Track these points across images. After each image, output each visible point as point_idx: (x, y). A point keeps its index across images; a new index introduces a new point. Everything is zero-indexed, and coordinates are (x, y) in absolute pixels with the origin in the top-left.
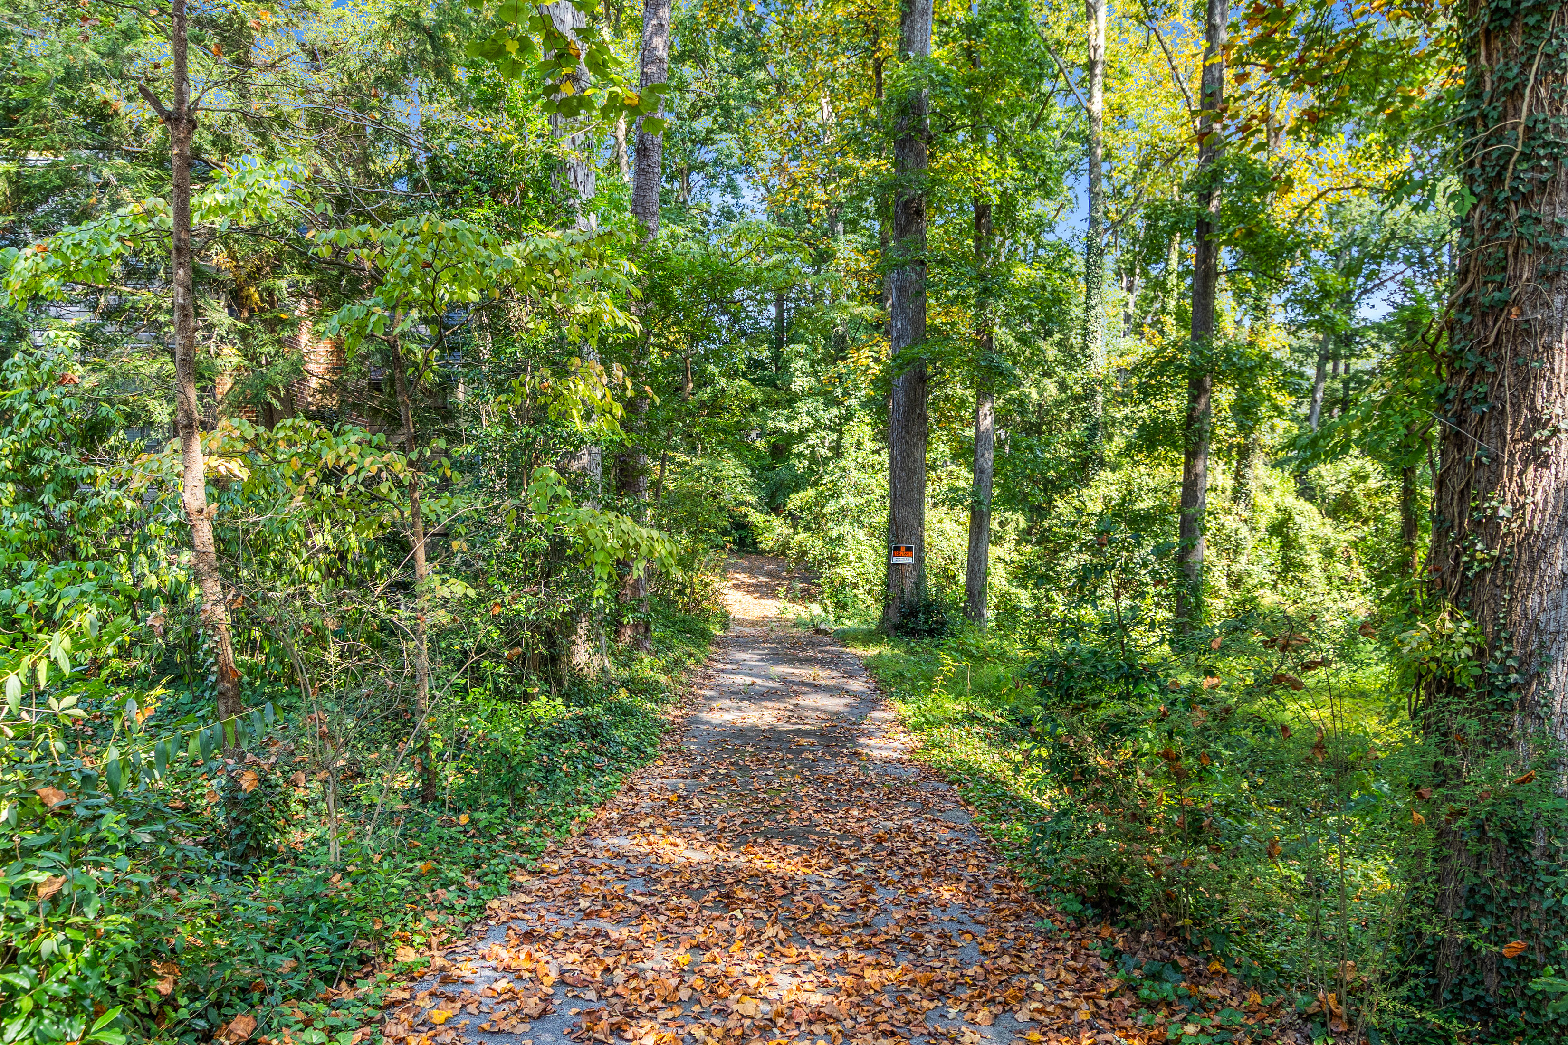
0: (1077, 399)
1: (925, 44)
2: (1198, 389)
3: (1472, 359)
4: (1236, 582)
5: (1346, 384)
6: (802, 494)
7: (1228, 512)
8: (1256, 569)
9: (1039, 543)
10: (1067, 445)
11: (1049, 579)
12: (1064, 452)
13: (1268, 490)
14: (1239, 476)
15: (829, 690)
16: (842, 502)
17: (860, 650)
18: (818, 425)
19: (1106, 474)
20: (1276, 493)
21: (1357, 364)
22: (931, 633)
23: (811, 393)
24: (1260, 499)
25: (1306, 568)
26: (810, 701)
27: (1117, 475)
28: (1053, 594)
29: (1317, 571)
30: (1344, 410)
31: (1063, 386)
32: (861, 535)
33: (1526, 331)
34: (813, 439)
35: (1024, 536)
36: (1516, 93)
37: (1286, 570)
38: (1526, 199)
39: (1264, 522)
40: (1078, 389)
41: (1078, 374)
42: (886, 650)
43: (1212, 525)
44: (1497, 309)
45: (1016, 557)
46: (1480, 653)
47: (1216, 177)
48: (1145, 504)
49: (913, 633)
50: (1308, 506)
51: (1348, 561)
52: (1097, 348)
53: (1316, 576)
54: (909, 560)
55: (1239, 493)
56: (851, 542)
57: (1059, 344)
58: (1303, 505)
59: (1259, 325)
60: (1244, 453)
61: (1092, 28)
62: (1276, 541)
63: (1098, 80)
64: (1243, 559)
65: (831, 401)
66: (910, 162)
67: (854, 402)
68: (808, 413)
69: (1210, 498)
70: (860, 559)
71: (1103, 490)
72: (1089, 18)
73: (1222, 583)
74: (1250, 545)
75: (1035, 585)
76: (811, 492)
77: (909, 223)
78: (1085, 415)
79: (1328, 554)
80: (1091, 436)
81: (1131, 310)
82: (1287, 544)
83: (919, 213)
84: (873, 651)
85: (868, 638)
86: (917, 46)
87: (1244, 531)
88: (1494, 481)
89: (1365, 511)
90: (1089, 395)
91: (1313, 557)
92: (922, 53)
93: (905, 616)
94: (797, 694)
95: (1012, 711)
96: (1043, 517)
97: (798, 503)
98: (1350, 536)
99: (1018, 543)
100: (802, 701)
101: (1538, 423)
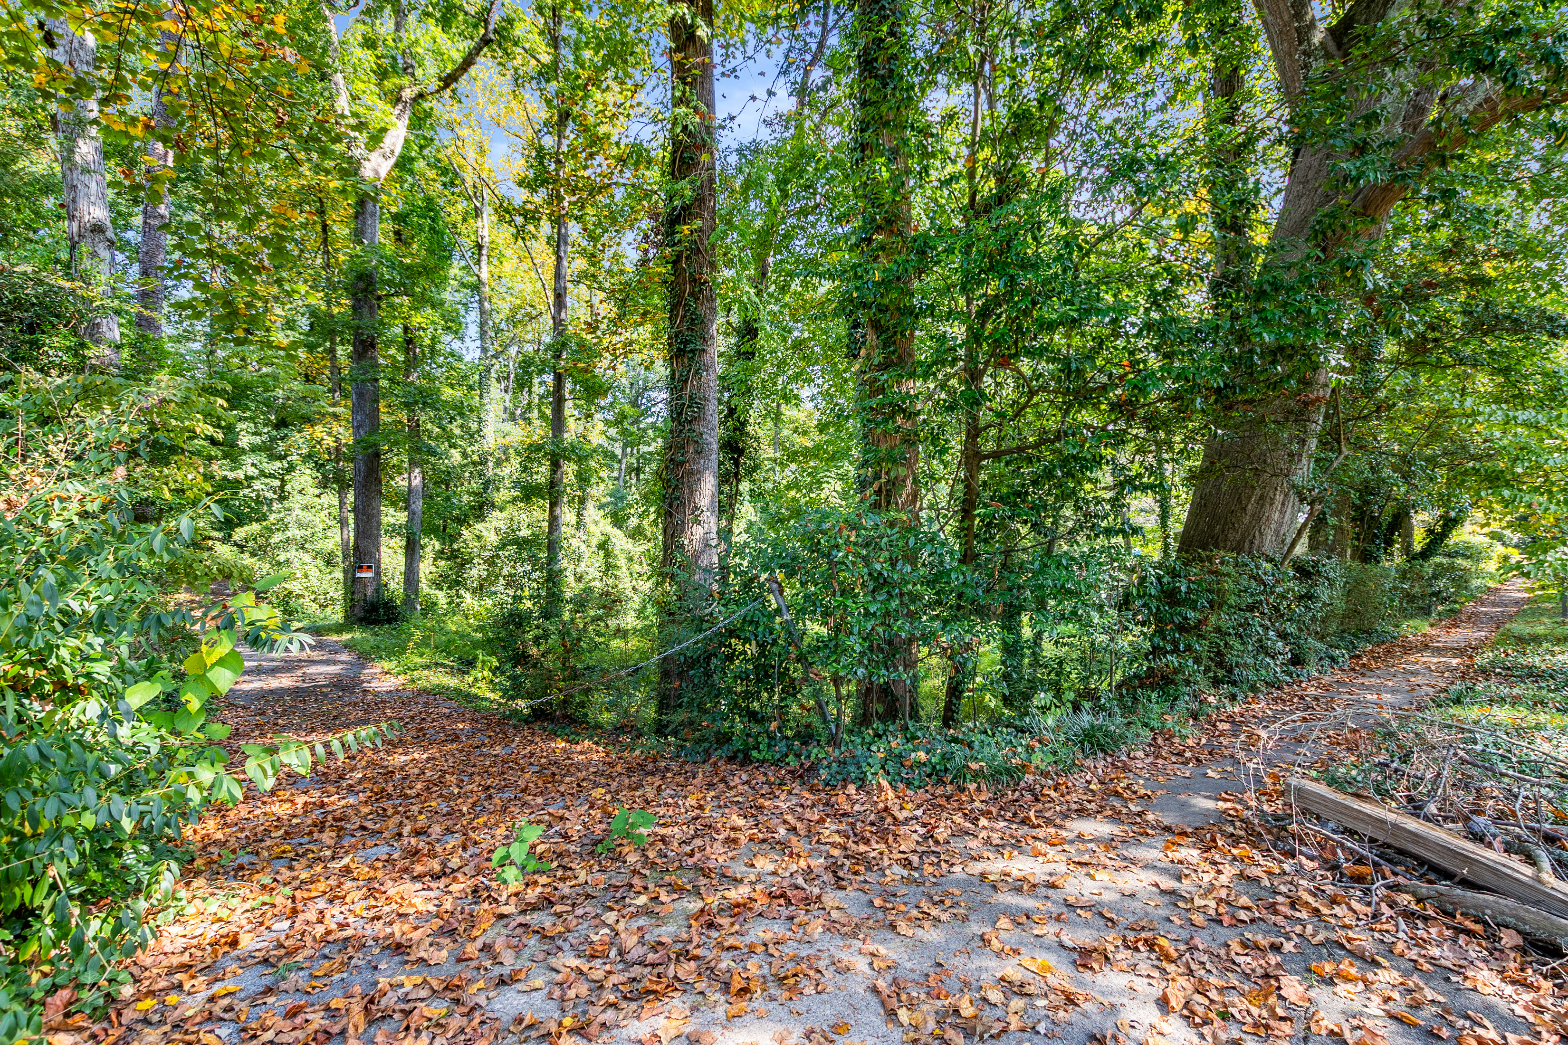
0: (474, 463)
1: (374, 235)
2: (556, 466)
3: (674, 482)
4: (579, 579)
5: (638, 460)
6: (246, 528)
7: (573, 536)
8: (591, 570)
9: (448, 559)
10: (469, 493)
11: (458, 583)
12: (465, 498)
13: (596, 523)
14: (579, 515)
15: (327, 662)
16: (289, 534)
17: (335, 638)
18: (263, 474)
19: (496, 514)
20: (601, 525)
21: (644, 449)
22: (389, 622)
23: (254, 449)
24: (592, 528)
25: (618, 568)
26: (312, 670)
27: (505, 514)
28: (462, 592)
29: (624, 569)
30: (638, 475)
31: (465, 455)
32: (307, 558)
33: (691, 473)
34: (257, 485)
35: (439, 555)
36: (686, 381)
37: (607, 570)
38: (690, 422)
39: (594, 542)
40: (475, 458)
41: (475, 448)
42: (358, 635)
43: (565, 544)
44: (682, 463)
45: (434, 569)
46: (680, 599)
47: (564, 345)
48: (525, 533)
49: (376, 622)
50: (619, 532)
51: (641, 564)
52: (489, 431)
53: (623, 572)
54: (370, 574)
55: (580, 525)
56: (297, 564)
57: (462, 426)
58: (616, 532)
59: (589, 425)
60: (582, 501)
61: (480, 224)
62: (602, 553)
63: (484, 258)
64: (583, 564)
65: (273, 457)
66: (365, 310)
67: (295, 458)
68: (253, 465)
69: (564, 529)
70: (306, 576)
71: (495, 524)
72: (477, 216)
73: (571, 579)
74: (587, 555)
75: (450, 588)
76: (255, 527)
77: (365, 351)
78: (481, 475)
79: (630, 559)
80: (486, 489)
81: (508, 404)
82: (607, 555)
83: (373, 346)
84: (346, 637)
85: (339, 629)
86: (369, 236)
87: (583, 547)
88: (683, 531)
89: (649, 534)
90: (483, 462)
91: (622, 562)
92: (372, 241)
93: (366, 611)
94: (301, 667)
95: (460, 658)
96: (452, 543)
97: (244, 535)
98: (641, 549)
99: (435, 560)
100: (305, 670)
101: (697, 508)
